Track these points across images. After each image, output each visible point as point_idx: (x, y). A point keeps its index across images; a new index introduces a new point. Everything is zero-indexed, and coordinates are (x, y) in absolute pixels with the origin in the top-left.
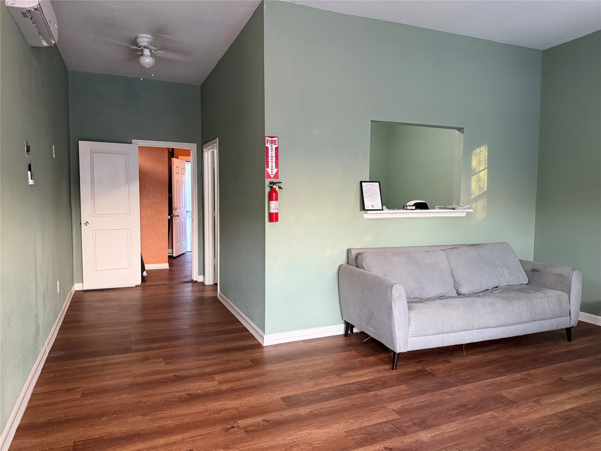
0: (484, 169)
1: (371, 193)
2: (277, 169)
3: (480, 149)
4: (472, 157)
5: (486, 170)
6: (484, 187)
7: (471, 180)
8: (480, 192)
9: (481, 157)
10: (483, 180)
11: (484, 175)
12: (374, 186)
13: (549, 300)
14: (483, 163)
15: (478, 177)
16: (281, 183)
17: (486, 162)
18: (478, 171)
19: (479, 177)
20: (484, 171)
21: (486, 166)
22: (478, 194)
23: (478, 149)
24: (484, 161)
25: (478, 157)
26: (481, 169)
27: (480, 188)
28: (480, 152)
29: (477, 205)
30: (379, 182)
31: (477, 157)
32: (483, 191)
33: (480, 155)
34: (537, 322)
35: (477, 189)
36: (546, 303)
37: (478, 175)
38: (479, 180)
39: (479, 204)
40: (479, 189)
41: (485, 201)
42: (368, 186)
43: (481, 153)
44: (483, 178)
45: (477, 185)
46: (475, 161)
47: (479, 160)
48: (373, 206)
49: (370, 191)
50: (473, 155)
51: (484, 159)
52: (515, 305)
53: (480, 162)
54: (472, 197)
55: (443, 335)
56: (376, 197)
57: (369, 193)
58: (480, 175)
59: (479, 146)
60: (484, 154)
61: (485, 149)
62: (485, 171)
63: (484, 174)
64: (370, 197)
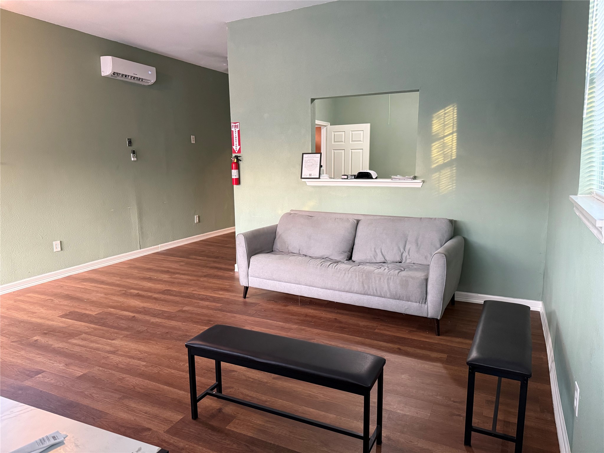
0: (452, 133)
1: (312, 163)
2: (239, 147)
3: (445, 110)
4: (433, 121)
5: (455, 134)
6: (452, 154)
7: (431, 147)
8: (444, 161)
9: (446, 120)
10: (451, 146)
11: (451, 141)
12: (316, 157)
14: (450, 127)
15: (442, 143)
16: (240, 156)
17: (455, 125)
18: (442, 136)
19: (444, 143)
20: (451, 136)
21: (455, 129)
22: (442, 163)
23: (443, 110)
24: (452, 124)
25: (443, 120)
26: (446, 134)
27: (445, 156)
28: (445, 114)
29: (440, 175)
31: (440, 120)
32: (449, 159)
33: (445, 117)
35: (441, 157)
37: (442, 140)
38: (444, 146)
39: (445, 173)
40: (443, 157)
41: (453, 170)
42: (310, 157)
43: (446, 116)
44: (451, 143)
45: (442, 152)
46: (437, 125)
47: (443, 123)
48: (310, 175)
49: (310, 162)
50: (434, 119)
51: (452, 122)
53: (445, 126)
54: (434, 166)
56: (315, 167)
58: (444, 140)
59: (444, 106)
60: (452, 115)
61: (453, 109)
62: (453, 136)
63: (451, 139)
64: (309, 167)
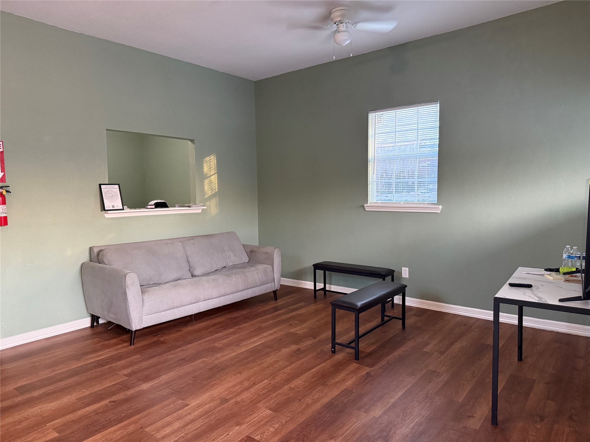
0: (214, 174)
1: (111, 194)
2: (3, 173)
3: (210, 157)
4: (204, 164)
5: (216, 175)
6: (215, 188)
7: (204, 183)
8: (212, 192)
9: (211, 164)
10: (214, 182)
11: (214, 179)
12: (114, 188)
13: (259, 272)
14: (213, 169)
15: (210, 180)
16: (9, 186)
17: (216, 168)
18: (209, 175)
19: (211, 180)
20: (214, 176)
21: (216, 171)
22: (211, 194)
23: (208, 157)
24: (214, 168)
25: (209, 164)
26: (212, 174)
27: (212, 189)
28: (210, 160)
29: (210, 203)
30: (119, 185)
31: (207, 164)
32: (215, 192)
33: (210, 162)
34: (250, 290)
35: (210, 190)
36: (256, 274)
37: (210, 178)
38: (211, 183)
39: (213, 202)
40: (211, 190)
41: (217, 199)
42: (108, 188)
43: (211, 161)
44: (214, 181)
45: (210, 186)
46: (206, 167)
47: (210, 166)
48: (113, 206)
49: (110, 193)
50: (204, 163)
51: (214, 166)
52: (233, 278)
53: (210, 168)
54: (206, 197)
55: (174, 309)
56: (116, 198)
57: (109, 194)
58: (211, 178)
59: (209, 155)
60: (213, 161)
61: (214, 157)
62: (215, 176)
63: (214, 177)
64: (110, 199)
